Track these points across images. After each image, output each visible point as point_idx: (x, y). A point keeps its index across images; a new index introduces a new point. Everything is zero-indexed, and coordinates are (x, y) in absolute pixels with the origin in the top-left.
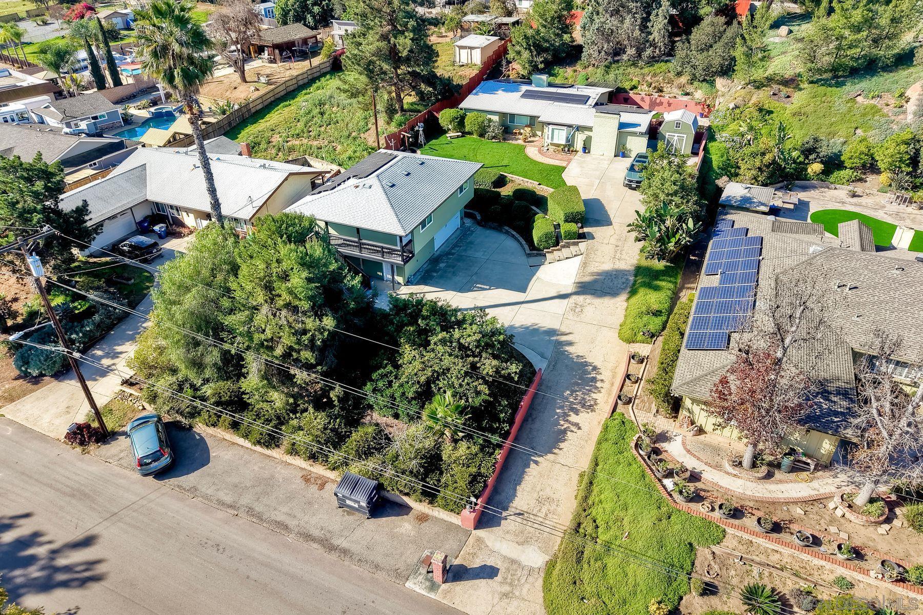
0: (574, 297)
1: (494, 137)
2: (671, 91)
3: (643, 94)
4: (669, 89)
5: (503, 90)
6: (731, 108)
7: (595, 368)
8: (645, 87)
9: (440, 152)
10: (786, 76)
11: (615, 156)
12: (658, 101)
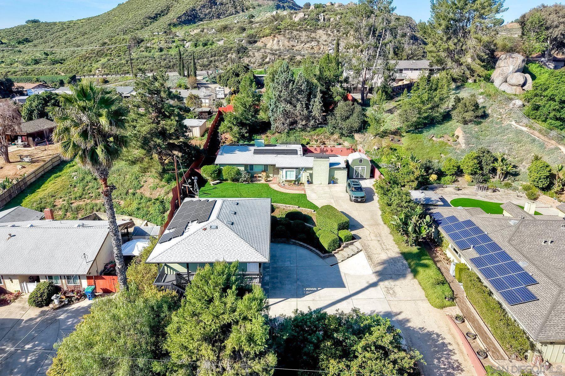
0: (381, 284)
1: (244, 181)
2: (330, 144)
3: (315, 146)
4: (329, 142)
5: (239, 151)
6: (376, 149)
7: (438, 335)
8: (314, 142)
9: (213, 194)
10: (393, 130)
11: (329, 184)
12: (325, 150)
